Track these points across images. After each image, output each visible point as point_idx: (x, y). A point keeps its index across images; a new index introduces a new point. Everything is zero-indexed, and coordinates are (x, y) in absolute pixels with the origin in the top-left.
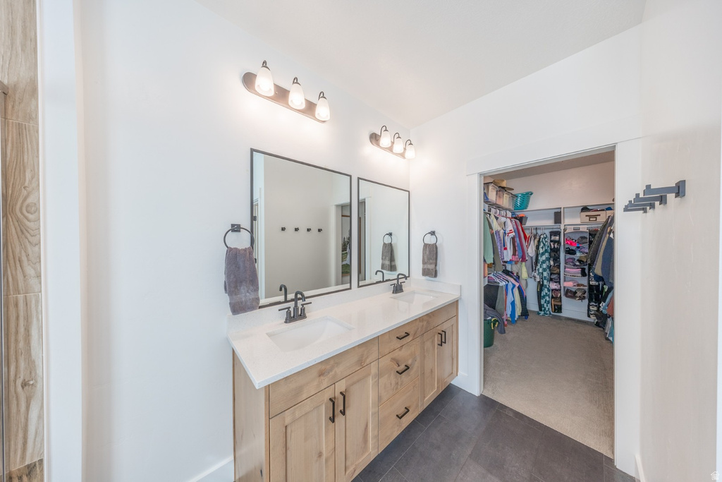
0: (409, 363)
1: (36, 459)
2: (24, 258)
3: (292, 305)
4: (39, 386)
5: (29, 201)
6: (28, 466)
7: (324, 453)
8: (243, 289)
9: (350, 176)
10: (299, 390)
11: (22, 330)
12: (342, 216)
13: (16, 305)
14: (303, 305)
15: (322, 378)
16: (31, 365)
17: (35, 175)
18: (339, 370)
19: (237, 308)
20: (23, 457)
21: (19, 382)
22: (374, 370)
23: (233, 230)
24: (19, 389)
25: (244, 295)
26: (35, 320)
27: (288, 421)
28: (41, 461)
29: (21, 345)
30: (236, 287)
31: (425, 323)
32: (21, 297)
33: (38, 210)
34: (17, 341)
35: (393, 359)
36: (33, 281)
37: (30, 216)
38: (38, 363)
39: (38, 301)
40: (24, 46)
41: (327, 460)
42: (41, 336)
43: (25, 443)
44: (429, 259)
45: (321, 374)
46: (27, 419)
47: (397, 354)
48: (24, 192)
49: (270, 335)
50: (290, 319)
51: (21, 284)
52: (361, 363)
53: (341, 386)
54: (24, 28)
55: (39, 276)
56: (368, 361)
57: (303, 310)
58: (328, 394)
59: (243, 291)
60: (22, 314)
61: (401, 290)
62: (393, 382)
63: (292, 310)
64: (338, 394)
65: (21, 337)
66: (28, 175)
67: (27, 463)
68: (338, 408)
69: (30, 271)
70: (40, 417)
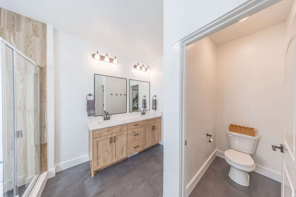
0: (139, 133)
1: (46, 143)
2: (44, 101)
3: (106, 116)
4: (46, 128)
5: (45, 90)
6: (45, 144)
7: (109, 151)
8: (91, 110)
9: (126, 79)
10: (102, 133)
11: (43, 116)
12: (133, 90)
13: (43, 111)
14: (109, 116)
15: (108, 132)
16: (45, 123)
17: (46, 85)
18: (113, 131)
19: (89, 115)
20: (44, 142)
21: (43, 126)
22: (125, 133)
23: (89, 95)
24: (43, 128)
25: (92, 112)
26: (46, 114)
27: (98, 140)
28: (47, 143)
29: (43, 119)
30: (89, 110)
31: (146, 123)
32: (43, 109)
33: (46, 92)
34: (43, 118)
35: (133, 131)
36: (45, 106)
37: (45, 93)
38: (46, 123)
39: (46, 110)
40: (44, 59)
41: (109, 153)
42: (47, 117)
43: (44, 139)
44: (153, 104)
45: (108, 131)
46: (44, 134)
47: (134, 130)
48: (44, 88)
49: (98, 123)
50: (105, 119)
51: (43, 106)
52: (121, 130)
53: (114, 135)
54: (44, 55)
55: (46, 105)
56: (123, 130)
57: (109, 117)
58: (110, 136)
59: (91, 111)
60: (43, 113)
61: (145, 114)
62: (133, 138)
63: (105, 117)
64: (113, 137)
65: (43, 117)
66: (45, 85)
67: (44, 143)
68: (113, 140)
69: (45, 104)
70: (47, 134)
